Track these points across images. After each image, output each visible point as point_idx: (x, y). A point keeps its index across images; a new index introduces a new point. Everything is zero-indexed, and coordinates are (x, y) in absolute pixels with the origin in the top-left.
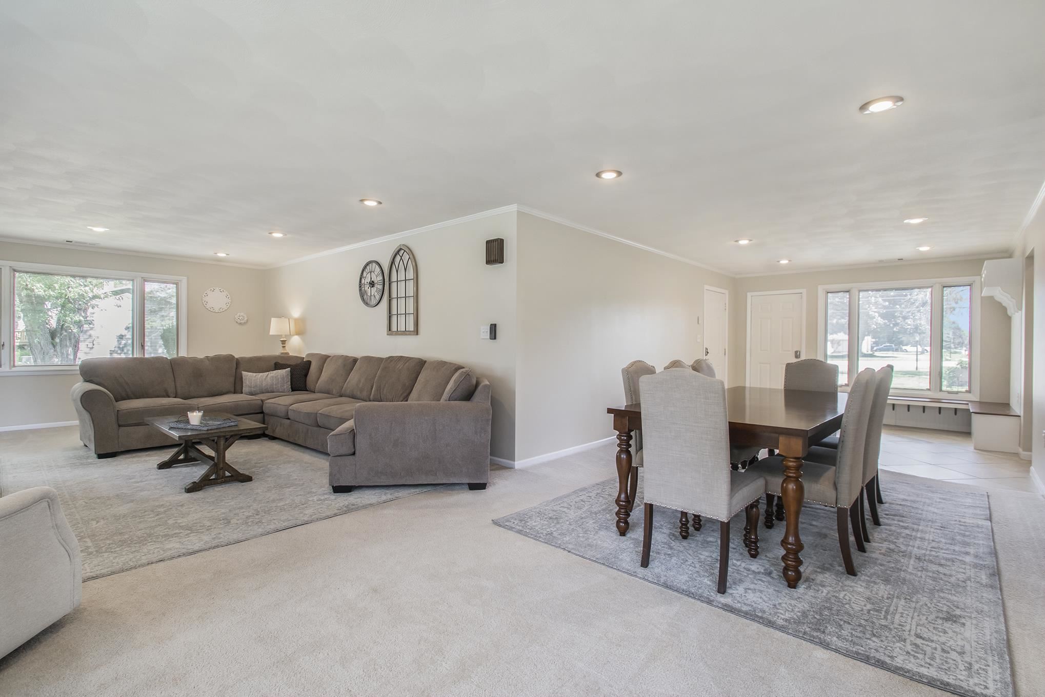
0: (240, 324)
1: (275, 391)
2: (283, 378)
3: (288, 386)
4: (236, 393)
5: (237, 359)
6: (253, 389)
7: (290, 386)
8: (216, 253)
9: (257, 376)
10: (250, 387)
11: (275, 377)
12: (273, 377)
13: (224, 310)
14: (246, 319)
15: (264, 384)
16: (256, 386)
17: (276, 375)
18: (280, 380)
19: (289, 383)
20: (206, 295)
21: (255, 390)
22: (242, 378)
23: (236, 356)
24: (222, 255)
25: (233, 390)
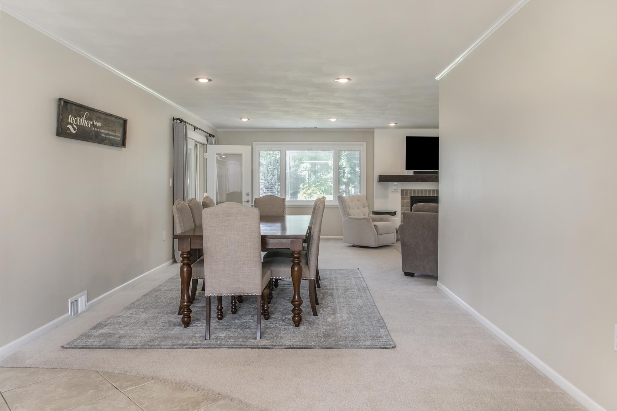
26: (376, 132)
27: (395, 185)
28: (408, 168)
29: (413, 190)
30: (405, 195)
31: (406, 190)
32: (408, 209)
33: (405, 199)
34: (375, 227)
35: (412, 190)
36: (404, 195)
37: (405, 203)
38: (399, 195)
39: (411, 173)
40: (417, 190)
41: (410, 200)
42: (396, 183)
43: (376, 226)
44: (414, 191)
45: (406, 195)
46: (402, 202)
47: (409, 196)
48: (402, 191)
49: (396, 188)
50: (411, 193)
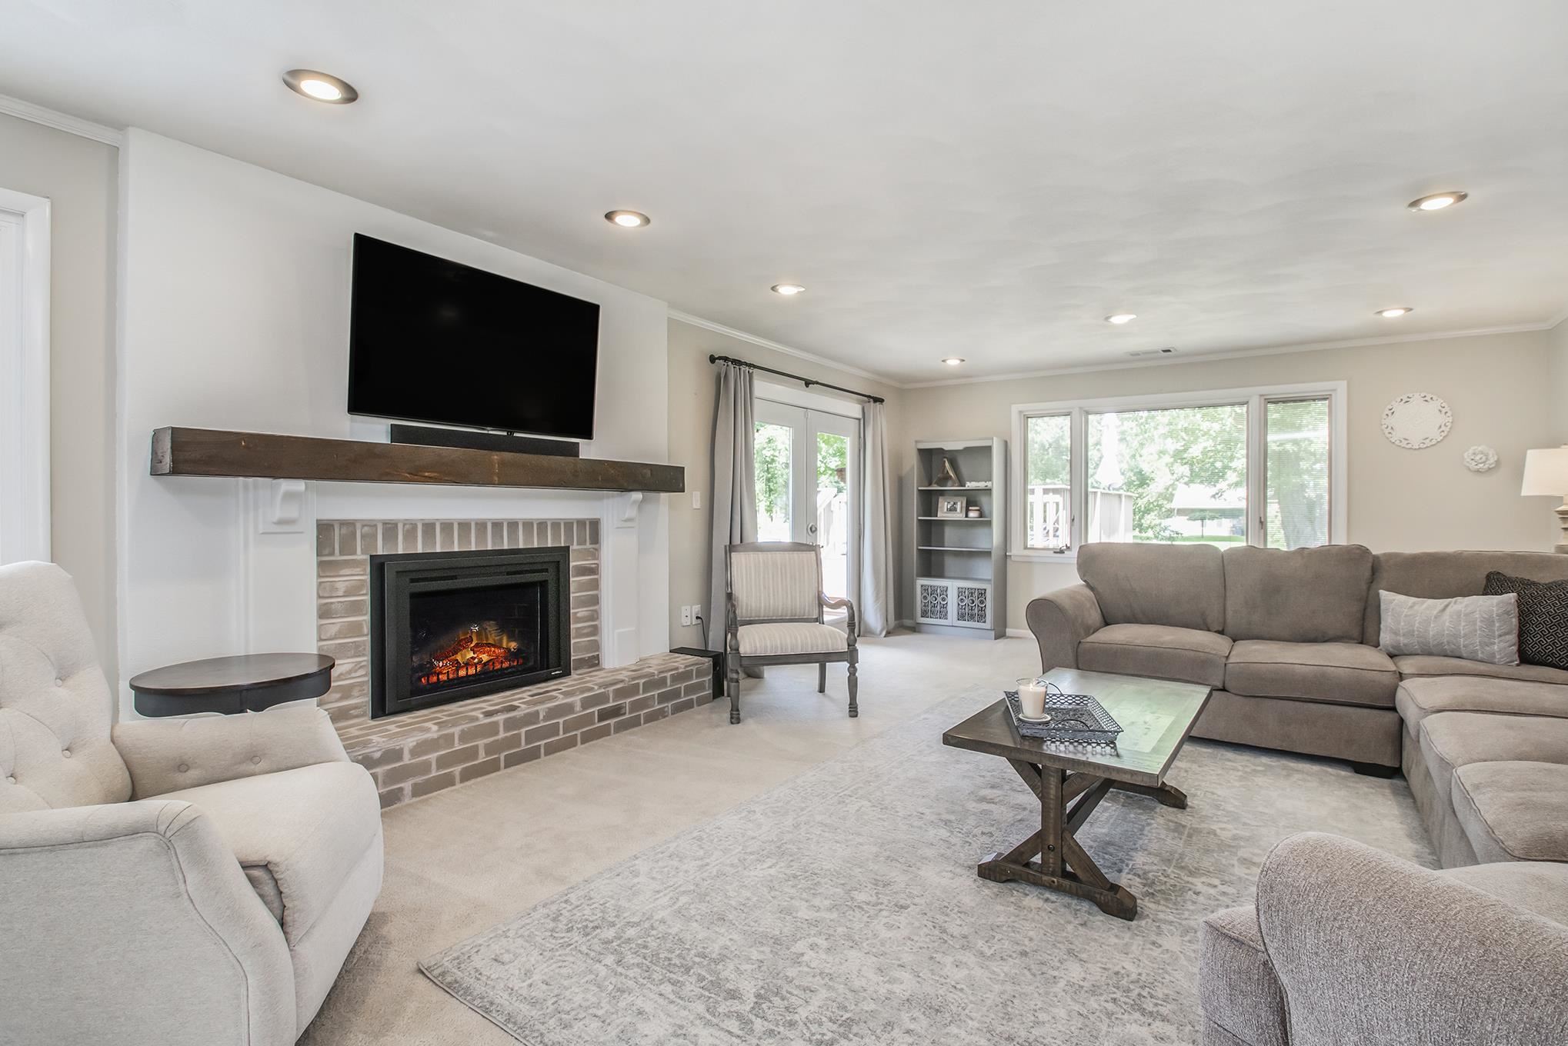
0: (1478, 471)
1: (1465, 655)
2: (1489, 622)
3: (1504, 646)
4: (1367, 644)
5: (1376, 558)
6: (1402, 639)
7: (1515, 648)
8: (1380, 312)
9: (1416, 608)
10: (1396, 633)
11: (1466, 615)
12: (1459, 613)
13: (1434, 442)
14: (1492, 460)
15: (1432, 630)
16: (1411, 633)
17: (1469, 610)
18: (1479, 624)
19: (1513, 638)
20: (1390, 413)
21: (1406, 641)
22: (1379, 606)
23: (1376, 551)
24: (1393, 314)
25: (1356, 632)
26: (138, 150)
27: (289, 496)
28: (361, 402)
29: (385, 523)
30: (337, 551)
31: (344, 523)
32: (359, 625)
33: (343, 572)
34: (252, 881)
35: (379, 521)
36: (332, 554)
37: (341, 593)
38: (305, 552)
39: (375, 430)
40: (405, 522)
41: (367, 578)
42: (299, 485)
43: (266, 867)
44: (390, 528)
45: (348, 546)
46: (323, 592)
47: (362, 556)
48: (324, 529)
49: (292, 512)
50: (375, 536)
